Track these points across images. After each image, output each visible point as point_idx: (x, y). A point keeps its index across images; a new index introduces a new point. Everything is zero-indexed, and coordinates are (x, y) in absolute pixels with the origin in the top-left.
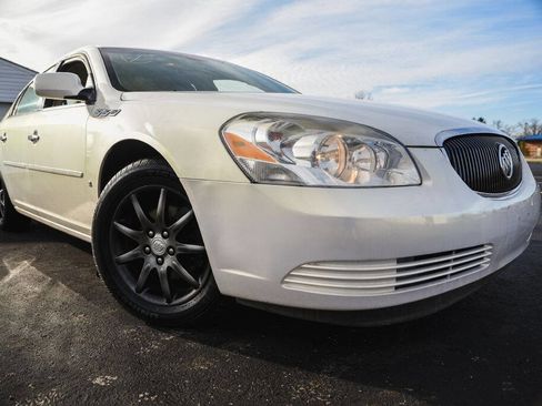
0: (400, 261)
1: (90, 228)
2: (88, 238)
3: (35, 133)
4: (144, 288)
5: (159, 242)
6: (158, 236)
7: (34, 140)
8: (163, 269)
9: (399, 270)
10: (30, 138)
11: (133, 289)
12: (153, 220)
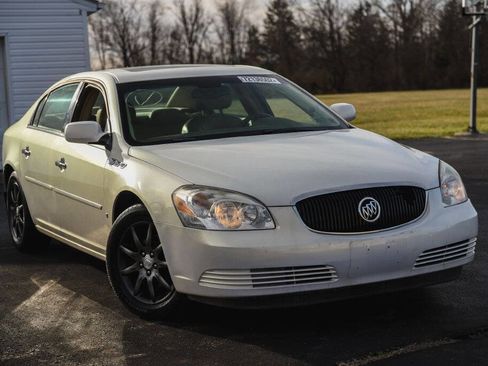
0: (252, 270)
1: (105, 248)
2: (104, 256)
3: (63, 160)
4: (139, 292)
5: (148, 259)
6: (148, 256)
7: (61, 166)
8: (150, 279)
9: (253, 276)
10: (57, 164)
11: (132, 293)
12: (144, 245)
